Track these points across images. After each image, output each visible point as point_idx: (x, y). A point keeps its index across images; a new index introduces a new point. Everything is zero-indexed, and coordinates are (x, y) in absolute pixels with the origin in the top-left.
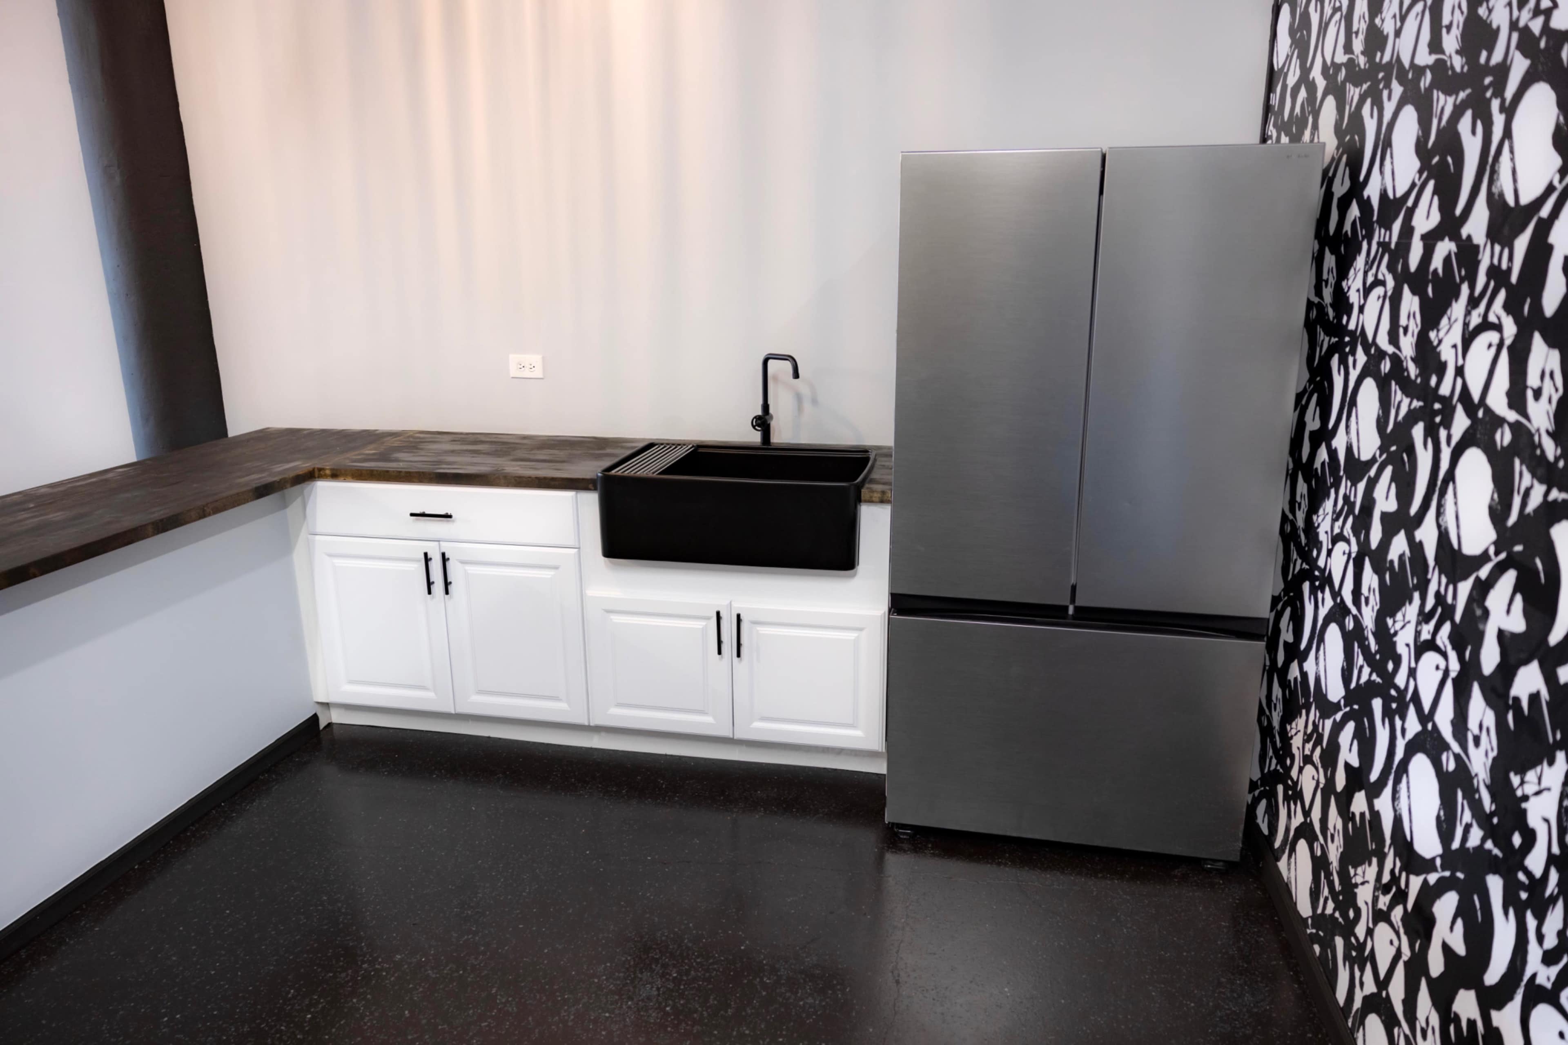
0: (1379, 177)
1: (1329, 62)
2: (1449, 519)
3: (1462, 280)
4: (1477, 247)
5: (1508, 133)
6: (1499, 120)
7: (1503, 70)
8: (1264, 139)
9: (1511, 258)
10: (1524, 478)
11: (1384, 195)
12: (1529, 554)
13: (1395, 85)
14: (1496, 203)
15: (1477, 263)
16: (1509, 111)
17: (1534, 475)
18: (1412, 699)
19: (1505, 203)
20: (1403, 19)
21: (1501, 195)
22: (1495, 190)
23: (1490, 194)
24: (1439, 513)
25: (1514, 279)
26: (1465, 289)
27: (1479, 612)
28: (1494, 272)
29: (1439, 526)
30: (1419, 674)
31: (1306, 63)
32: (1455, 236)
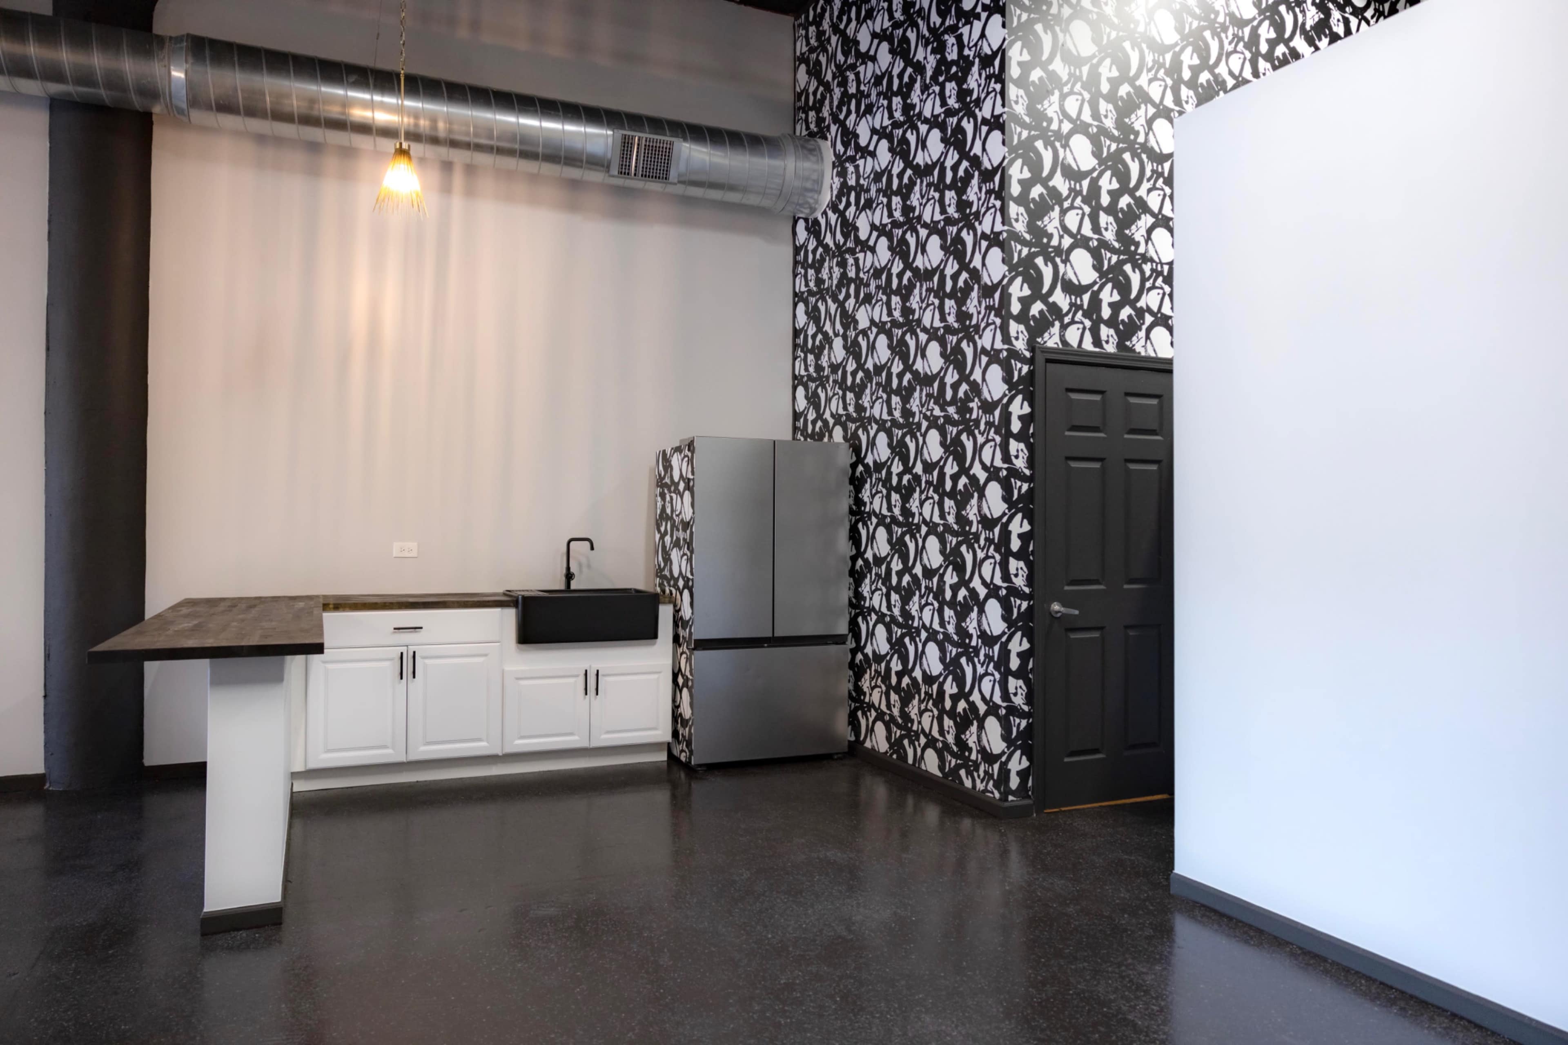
0: (872, 456)
1: (835, 413)
2: (926, 561)
3: (916, 486)
4: (920, 476)
5: (924, 442)
6: (921, 439)
7: (919, 425)
8: (794, 438)
9: (933, 477)
10: (949, 538)
11: (875, 462)
12: (955, 558)
13: (873, 424)
14: (924, 462)
15: (921, 480)
16: (924, 436)
17: (952, 536)
18: (922, 627)
19: (928, 462)
20: (874, 403)
21: (926, 460)
22: (923, 458)
23: (922, 460)
24: (921, 561)
25: (935, 483)
26: (918, 489)
27: (942, 584)
28: (927, 482)
29: (922, 565)
30: (923, 618)
31: (820, 410)
32: (911, 473)
